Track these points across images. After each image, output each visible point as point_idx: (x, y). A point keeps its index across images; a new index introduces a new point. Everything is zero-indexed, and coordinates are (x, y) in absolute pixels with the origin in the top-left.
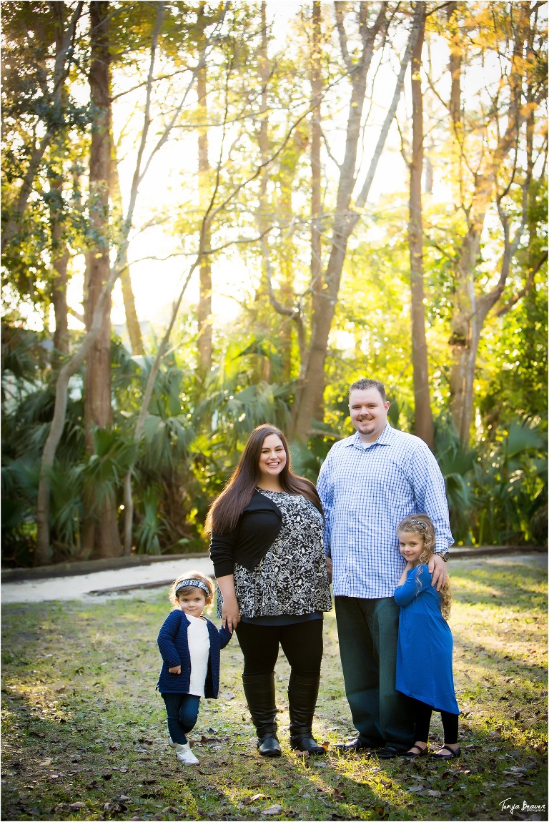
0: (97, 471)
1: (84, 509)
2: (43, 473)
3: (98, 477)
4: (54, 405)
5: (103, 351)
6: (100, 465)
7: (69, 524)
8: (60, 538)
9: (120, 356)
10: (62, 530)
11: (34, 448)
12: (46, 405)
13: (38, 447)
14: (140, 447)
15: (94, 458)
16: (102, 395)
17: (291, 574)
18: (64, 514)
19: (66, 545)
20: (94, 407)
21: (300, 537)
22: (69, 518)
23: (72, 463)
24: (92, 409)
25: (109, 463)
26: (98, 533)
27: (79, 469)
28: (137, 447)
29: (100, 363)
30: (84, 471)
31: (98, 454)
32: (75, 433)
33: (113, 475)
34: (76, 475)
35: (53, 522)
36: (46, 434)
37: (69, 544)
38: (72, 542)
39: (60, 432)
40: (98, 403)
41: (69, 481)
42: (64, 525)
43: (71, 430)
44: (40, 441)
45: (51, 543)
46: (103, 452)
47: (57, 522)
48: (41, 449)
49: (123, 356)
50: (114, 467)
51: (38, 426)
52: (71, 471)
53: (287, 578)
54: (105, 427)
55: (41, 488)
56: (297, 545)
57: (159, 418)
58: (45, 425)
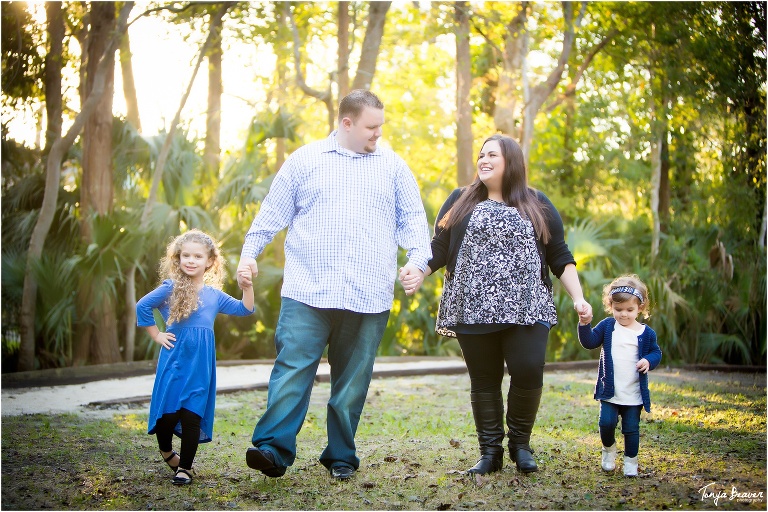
0: (96, 263)
1: (79, 311)
2: (29, 267)
3: (96, 272)
4: (43, 192)
5: (104, 126)
6: (100, 257)
7: (60, 330)
8: (47, 347)
9: (125, 132)
10: (50, 337)
11: (20, 239)
12: (34, 192)
13: (24, 239)
14: (148, 238)
15: (92, 247)
16: (102, 178)
17: (484, 280)
18: (53, 317)
19: (55, 355)
20: (91, 192)
21: (500, 244)
22: (60, 321)
23: (64, 254)
24: (89, 193)
25: (111, 254)
26: (94, 340)
27: (74, 261)
28: (144, 238)
29: (100, 140)
30: (79, 264)
31: (98, 242)
32: (69, 222)
33: (116, 269)
34: (71, 269)
35: (40, 327)
36: (33, 223)
37: (59, 353)
38: (62, 351)
39: (50, 219)
40: (97, 187)
41: (61, 278)
42: (53, 330)
43: (63, 219)
44: (26, 232)
45: (37, 353)
46: (103, 243)
47: (45, 327)
48: (28, 240)
49: (128, 132)
50: (116, 259)
51: (25, 214)
52: (65, 263)
53: (480, 284)
54: (106, 213)
55: (26, 286)
56: (495, 251)
57: (170, 207)
58: (33, 212)
